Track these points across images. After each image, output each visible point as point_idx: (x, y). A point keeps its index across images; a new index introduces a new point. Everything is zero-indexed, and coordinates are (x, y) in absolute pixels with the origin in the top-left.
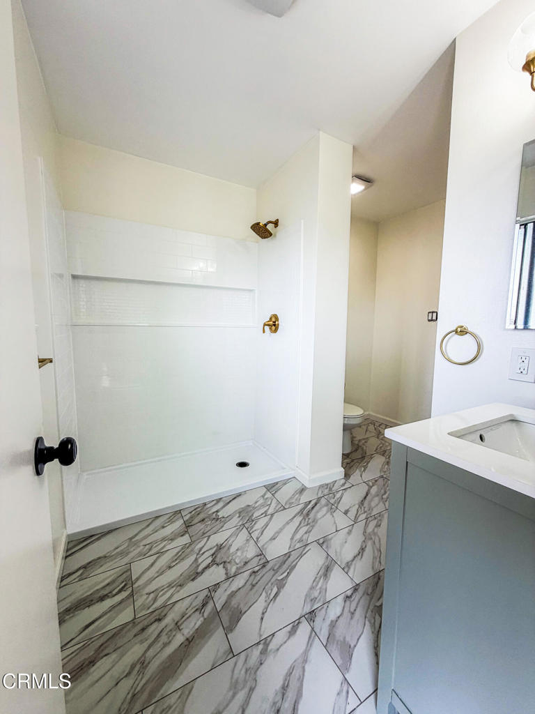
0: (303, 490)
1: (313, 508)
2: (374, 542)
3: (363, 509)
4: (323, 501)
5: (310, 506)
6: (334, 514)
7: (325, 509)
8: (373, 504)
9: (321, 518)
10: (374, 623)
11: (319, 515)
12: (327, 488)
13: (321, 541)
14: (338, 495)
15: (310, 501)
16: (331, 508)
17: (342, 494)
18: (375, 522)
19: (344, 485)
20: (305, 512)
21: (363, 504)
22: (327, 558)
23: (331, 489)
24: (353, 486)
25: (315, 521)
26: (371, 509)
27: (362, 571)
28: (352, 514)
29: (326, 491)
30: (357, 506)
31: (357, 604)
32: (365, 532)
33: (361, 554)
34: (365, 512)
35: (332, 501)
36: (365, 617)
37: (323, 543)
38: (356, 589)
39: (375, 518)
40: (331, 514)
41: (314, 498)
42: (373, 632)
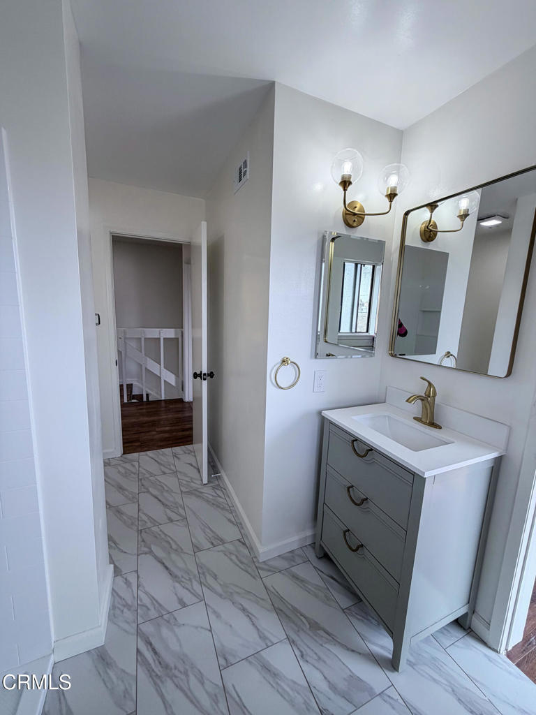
0: (101, 657)
1: (155, 652)
2: (237, 593)
3: (183, 580)
4: (148, 628)
5: (148, 655)
6: (180, 621)
7: (165, 632)
8: (181, 564)
9: (180, 646)
10: (327, 639)
11: (174, 646)
12: (122, 611)
13: (222, 662)
14: (146, 601)
15: (138, 651)
16: (168, 622)
17: (146, 593)
18: (208, 577)
19: (127, 582)
20: (158, 670)
21: (176, 577)
22: (250, 663)
23: (127, 605)
24: (137, 571)
25: (183, 658)
26: (188, 572)
27: (272, 625)
28: (188, 597)
29: (128, 615)
30: (177, 585)
31: (310, 648)
32: (221, 596)
33: (250, 616)
34: (190, 580)
35: (153, 613)
36: (321, 645)
37: (225, 660)
38: (292, 642)
39: (204, 574)
40: (179, 626)
41: (132, 643)
42: (335, 645)
